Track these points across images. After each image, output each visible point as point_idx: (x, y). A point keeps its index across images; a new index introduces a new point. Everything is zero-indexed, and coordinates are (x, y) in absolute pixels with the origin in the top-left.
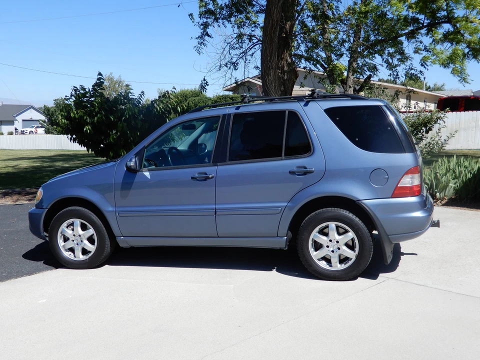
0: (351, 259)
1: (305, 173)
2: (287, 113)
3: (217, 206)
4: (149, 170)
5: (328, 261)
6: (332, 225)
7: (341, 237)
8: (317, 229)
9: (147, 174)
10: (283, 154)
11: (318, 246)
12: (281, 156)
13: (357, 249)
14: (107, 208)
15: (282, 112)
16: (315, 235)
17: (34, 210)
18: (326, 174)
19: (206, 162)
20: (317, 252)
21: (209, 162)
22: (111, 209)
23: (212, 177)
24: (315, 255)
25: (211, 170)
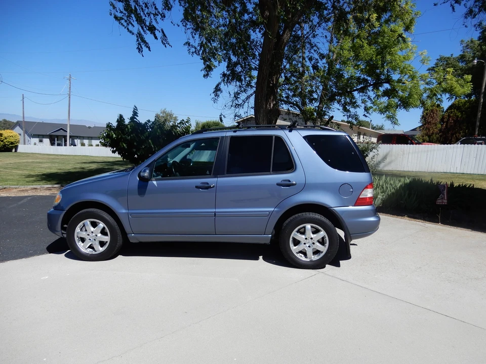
0: (322, 252)
1: (289, 186)
2: (274, 137)
3: (217, 210)
4: (156, 180)
5: (305, 254)
6: (308, 226)
7: (315, 235)
8: (297, 229)
9: (155, 182)
10: (271, 170)
11: (296, 243)
12: (270, 171)
13: (327, 245)
14: (121, 211)
15: (270, 137)
16: (295, 234)
17: (52, 211)
18: (305, 187)
19: (207, 175)
20: (296, 247)
21: (210, 174)
22: (124, 211)
23: (214, 187)
24: (294, 249)
25: (212, 181)
